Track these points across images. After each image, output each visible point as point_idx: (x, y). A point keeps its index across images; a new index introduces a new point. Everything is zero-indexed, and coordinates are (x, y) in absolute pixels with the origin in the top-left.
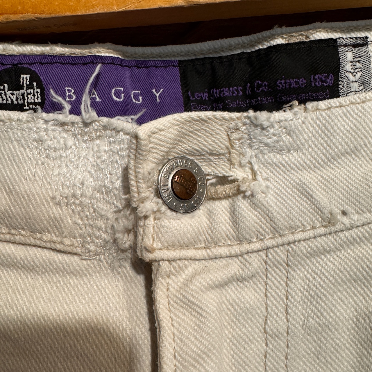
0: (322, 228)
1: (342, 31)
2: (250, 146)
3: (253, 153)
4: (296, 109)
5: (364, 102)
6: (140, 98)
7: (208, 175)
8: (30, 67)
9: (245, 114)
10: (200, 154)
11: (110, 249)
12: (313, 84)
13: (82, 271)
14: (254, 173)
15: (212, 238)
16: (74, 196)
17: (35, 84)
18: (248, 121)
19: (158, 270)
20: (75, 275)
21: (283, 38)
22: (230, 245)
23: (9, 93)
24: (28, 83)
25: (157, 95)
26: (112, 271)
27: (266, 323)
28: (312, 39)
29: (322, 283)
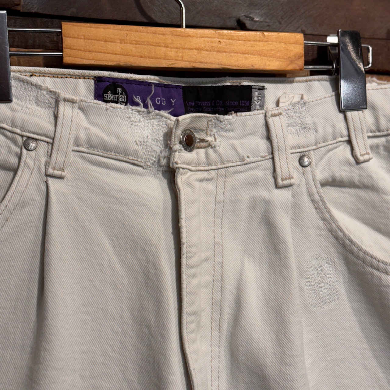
0: (239, 162)
1: (255, 82)
2: (215, 128)
3: (216, 131)
4: (233, 115)
5: (258, 114)
6: (165, 102)
7: (197, 138)
8: (121, 85)
9: (215, 115)
10: (195, 129)
11: (155, 166)
12: (240, 104)
13: (143, 174)
14: (215, 139)
15: (198, 162)
16: (144, 142)
17: (124, 93)
18: (215, 118)
19: (178, 172)
20: (140, 176)
21: (230, 82)
22: (204, 166)
23: (110, 95)
24: (121, 92)
25: (173, 102)
26: (154, 176)
27: (216, 198)
28: (242, 85)
29: (238, 184)
